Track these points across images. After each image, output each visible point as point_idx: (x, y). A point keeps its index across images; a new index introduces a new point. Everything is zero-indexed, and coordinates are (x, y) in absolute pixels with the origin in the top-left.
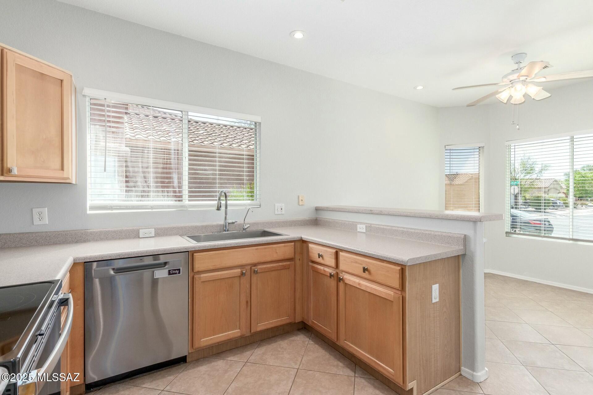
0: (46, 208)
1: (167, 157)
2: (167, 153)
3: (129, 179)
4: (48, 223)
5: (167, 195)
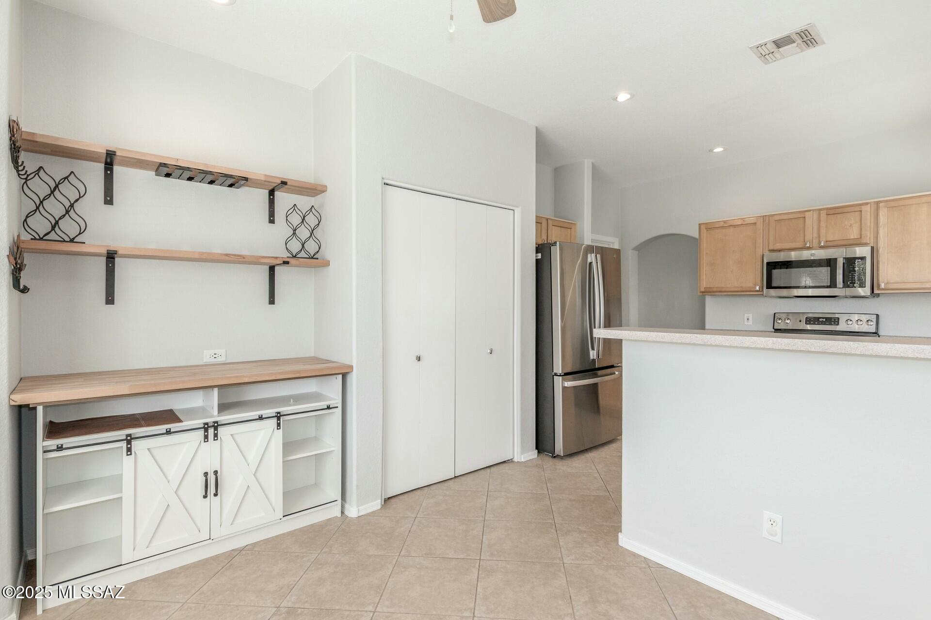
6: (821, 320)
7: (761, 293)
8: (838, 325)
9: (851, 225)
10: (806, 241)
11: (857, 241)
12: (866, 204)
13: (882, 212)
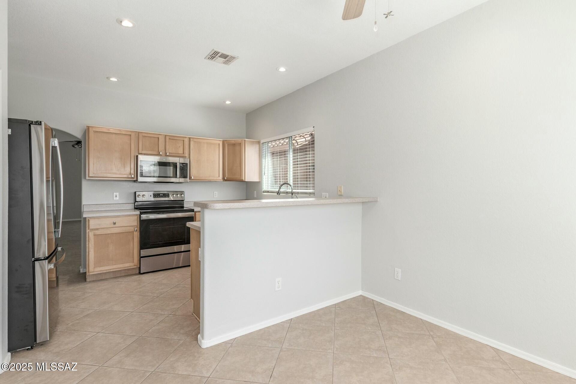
0: (256, 191)
4: (256, 197)
6: (161, 195)
7: (135, 179)
8: (169, 197)
9: (179, 147)
10: (159, 151)
11: (182, 155)
12: (186, 137)
13: (192, 143)
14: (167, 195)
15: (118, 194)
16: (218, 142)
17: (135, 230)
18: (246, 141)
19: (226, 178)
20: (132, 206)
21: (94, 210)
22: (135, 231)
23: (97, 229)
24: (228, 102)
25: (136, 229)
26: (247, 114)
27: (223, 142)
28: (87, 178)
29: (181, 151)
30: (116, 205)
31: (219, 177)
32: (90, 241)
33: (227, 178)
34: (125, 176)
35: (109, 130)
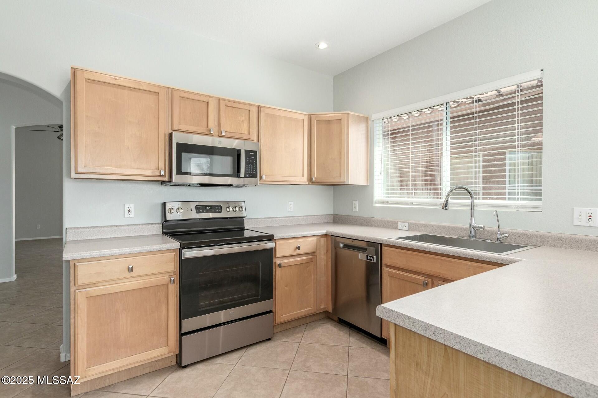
0: (357, 201)
1: (421, 160)
2: (422, 156)
3: (403, 179)
4: (358, 211)
5: (430, 193)
6: (208, 208)
7: (166, 179)
8: (221, 212)
9: (242, 121)
10: (209, 127)
11: (247, 137)
12: (253, 105)
13: (262, 115)
14: (218, 209)
15: (132, 207)
16: (302, 117)
17: (171, 279)
18: (350, 115)
19: (314, 179)
20: (158, 229)
21: (86, 238)
22: (172, 282)
23: (94, 284)
24: (323, 46)
25: (173, 279)
26: (335, 77)
27: (310, 117)
28: (73, 175)
29: (244, 130)
30: (130, 227)
31: (303, 176)
32: (79, 312)
33: (316, 178)
34: (149, 172)
35: (117, 79)
